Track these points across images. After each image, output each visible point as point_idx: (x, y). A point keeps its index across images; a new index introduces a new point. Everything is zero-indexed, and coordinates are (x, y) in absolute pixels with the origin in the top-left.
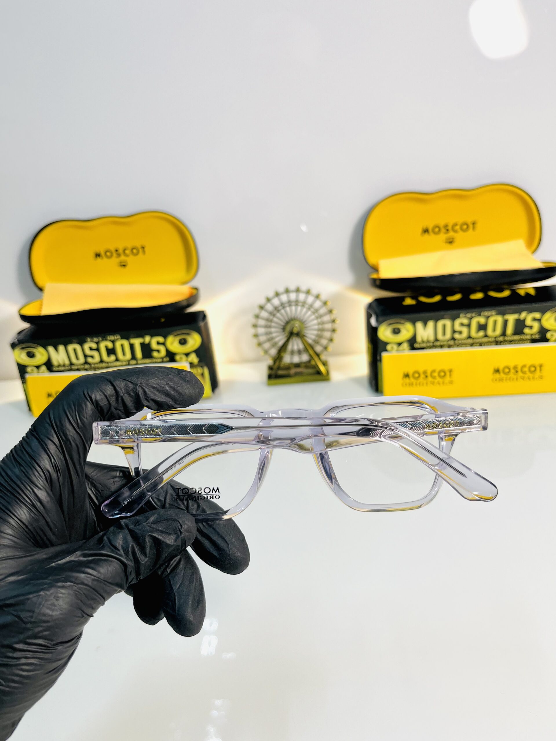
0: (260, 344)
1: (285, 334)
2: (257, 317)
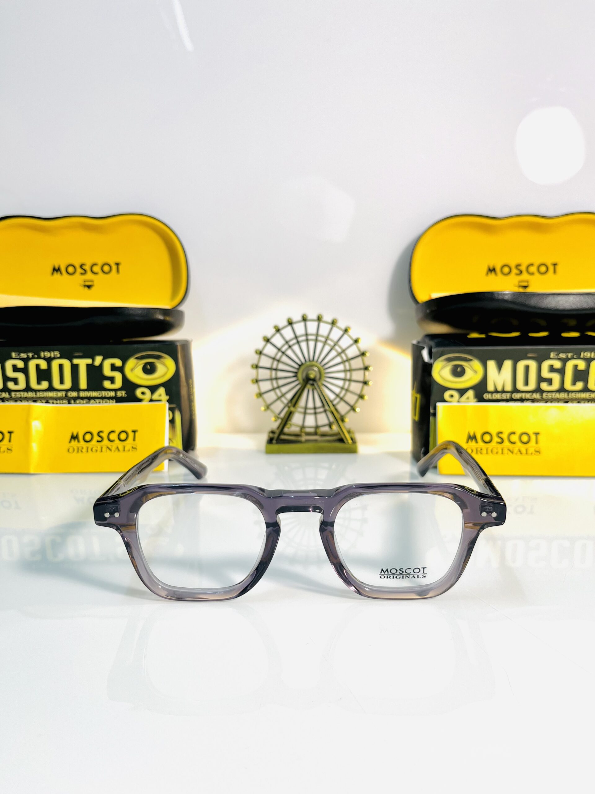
0: (260, 395)
1: (297, 380)
2: (260, 353)
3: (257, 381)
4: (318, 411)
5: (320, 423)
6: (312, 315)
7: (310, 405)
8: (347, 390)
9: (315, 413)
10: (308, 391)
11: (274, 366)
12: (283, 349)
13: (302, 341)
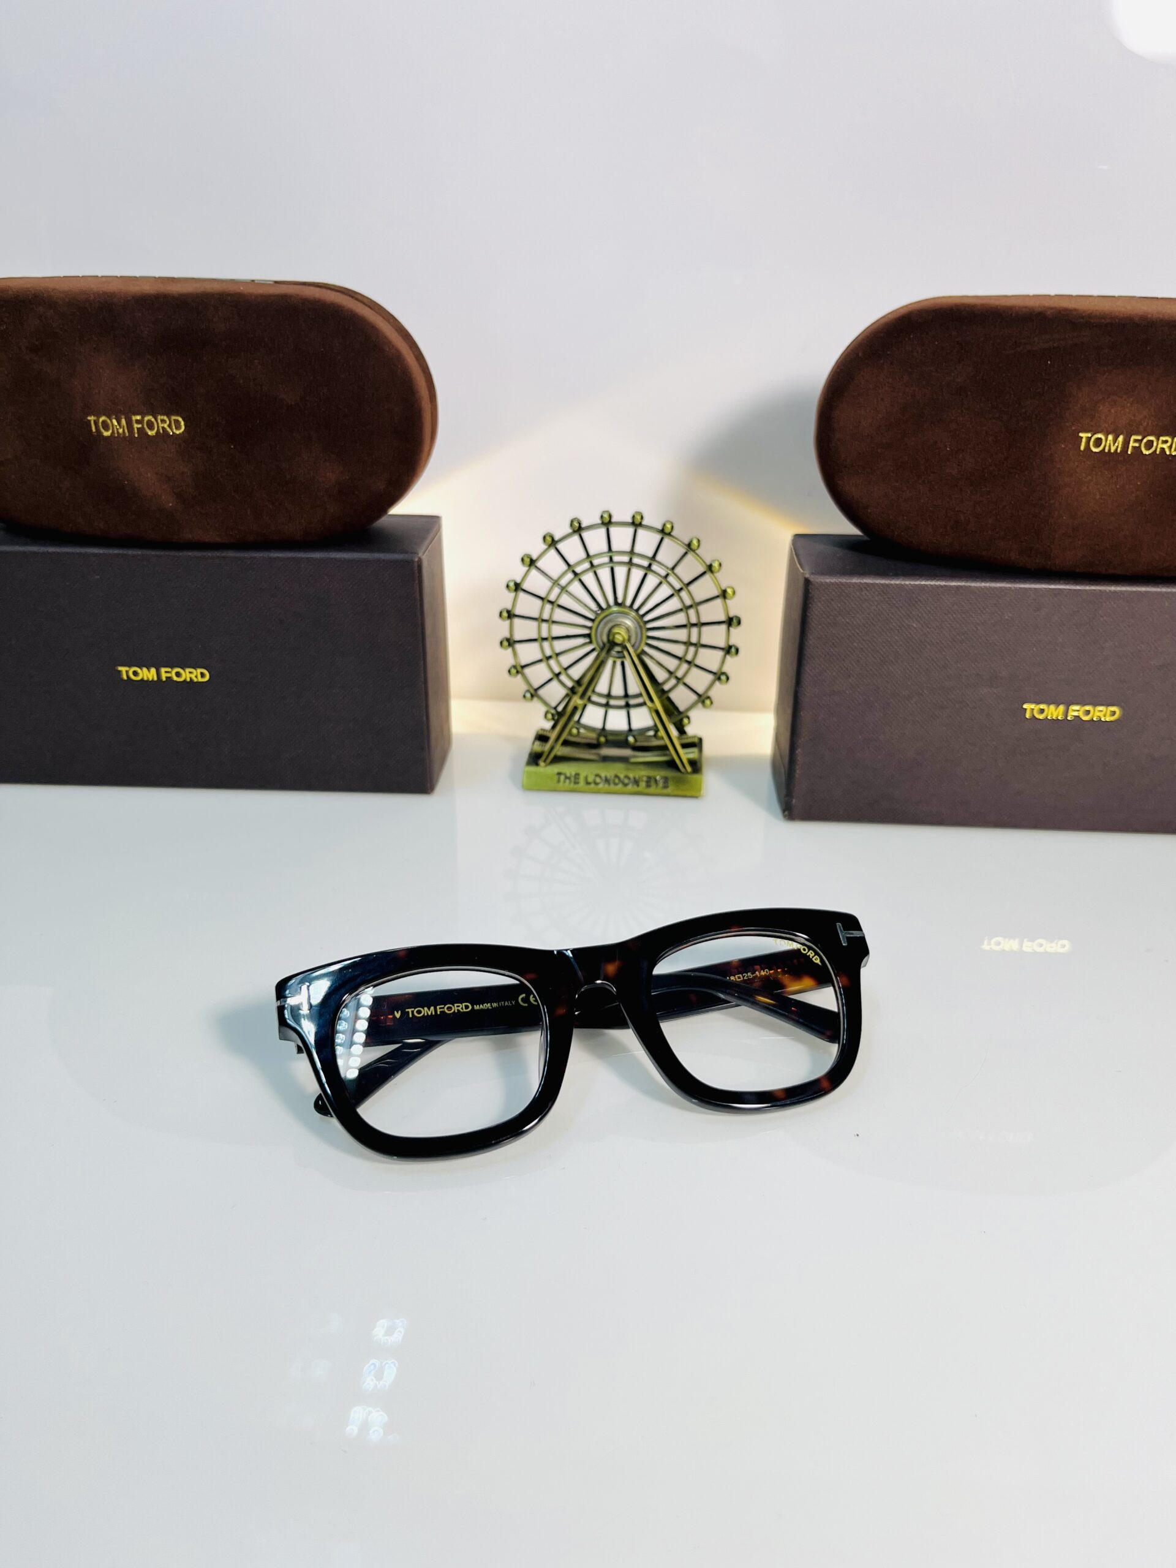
0: (518, 669)
1: (591, 642)
2: (518, 587)
3: (510, 642)
4: (632, 702)
5: (635, 725)
6: (622, 514)
7: (618, 690)
8: (689, 663)
9: (628, 706)
10: (614, 662)
11: (546, 616)
12: (563, 582)
13: (600, 565)
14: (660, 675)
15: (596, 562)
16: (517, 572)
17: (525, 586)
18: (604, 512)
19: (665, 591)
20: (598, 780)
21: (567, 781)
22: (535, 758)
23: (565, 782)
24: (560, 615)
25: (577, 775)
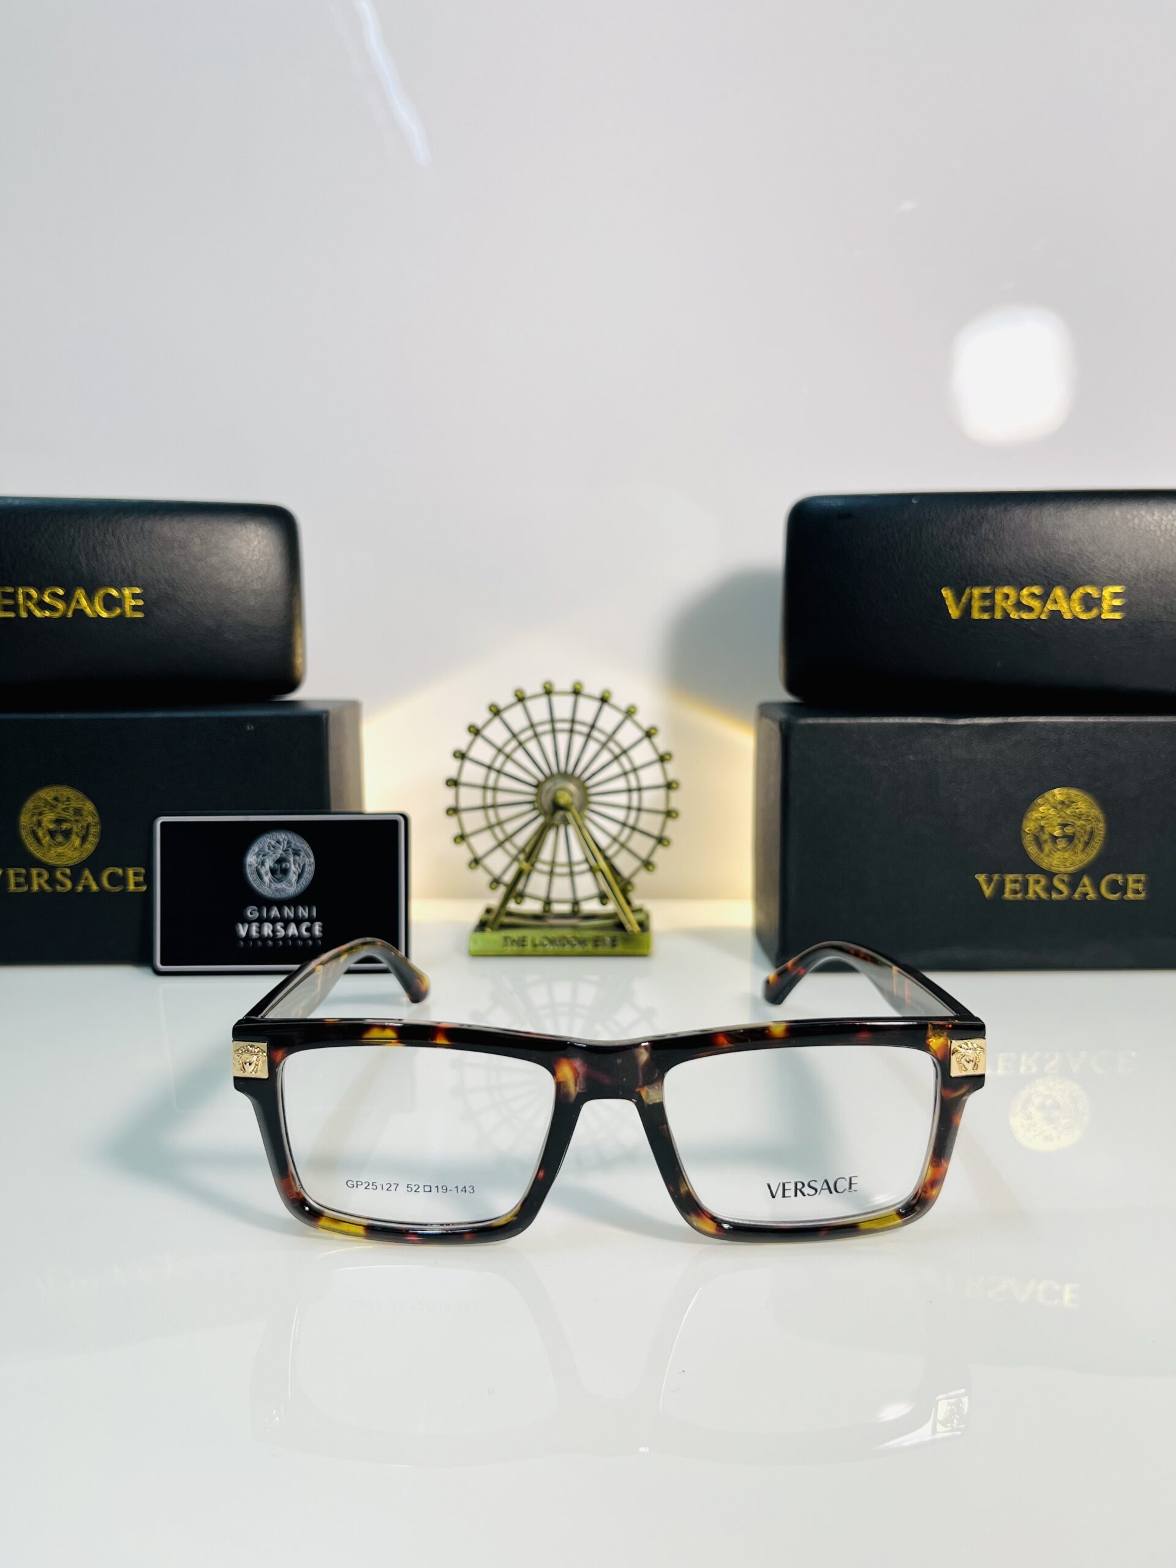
0: (462, 838)
12: (508, 749)
13: (544, 733)
14: (603, 841)
15: (540, 729)
16: (463, 740)
17: (473, 754)
18: (546, 683)
19: (605, 757)
20: (546, 942)
21: (514, 943)
22: (482, 926)
23: (512, 945)
24: (504, 782)
25: (524, 941)
